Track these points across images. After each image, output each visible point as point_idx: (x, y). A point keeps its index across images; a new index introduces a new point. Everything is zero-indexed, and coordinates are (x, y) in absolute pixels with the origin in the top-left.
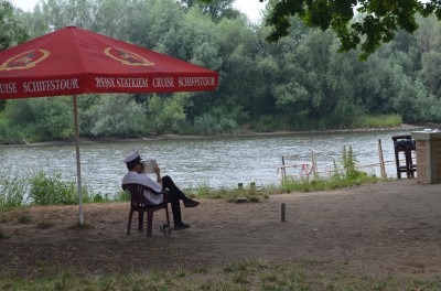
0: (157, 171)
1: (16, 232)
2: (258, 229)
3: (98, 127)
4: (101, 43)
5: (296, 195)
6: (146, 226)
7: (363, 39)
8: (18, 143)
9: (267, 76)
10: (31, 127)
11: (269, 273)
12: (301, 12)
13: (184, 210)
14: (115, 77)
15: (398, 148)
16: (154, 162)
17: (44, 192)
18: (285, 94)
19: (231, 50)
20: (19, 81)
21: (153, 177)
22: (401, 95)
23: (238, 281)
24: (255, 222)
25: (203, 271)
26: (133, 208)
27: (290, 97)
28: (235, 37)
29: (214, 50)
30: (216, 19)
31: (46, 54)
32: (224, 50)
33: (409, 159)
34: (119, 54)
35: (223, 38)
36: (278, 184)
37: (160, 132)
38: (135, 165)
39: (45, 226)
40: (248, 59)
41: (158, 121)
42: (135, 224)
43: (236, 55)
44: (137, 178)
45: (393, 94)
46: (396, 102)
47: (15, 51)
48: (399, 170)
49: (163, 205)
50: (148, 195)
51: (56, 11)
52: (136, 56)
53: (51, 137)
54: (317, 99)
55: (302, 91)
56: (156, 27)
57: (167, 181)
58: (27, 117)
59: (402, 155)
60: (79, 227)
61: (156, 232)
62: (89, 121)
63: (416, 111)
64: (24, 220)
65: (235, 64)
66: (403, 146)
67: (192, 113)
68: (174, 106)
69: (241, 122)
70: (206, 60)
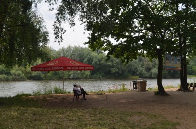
0: (80, 87)
1: (50, 99)
2: (101, 100)
3: (71, 76)
4: (69, 60)
5: (111, 93)
6: (77, 99)
7: (126, 60)
8: (53, 80)
9: (109, 66)
10: (56, 76)
11: (101, 110)
12: (113, 54)
13: (86, 96)
14: (71, 67)
15: (134, 84)
17: (57, 91)
18: (113, 71)
19: (101, 60)
20: (52, 67)
21: (79, 89)
22: (139, 71)
23: (94, 111)
24: (101, 99)
25: (88, 109)
26: (75, 95)
28: (102, 58)
29: (97, 60)
30: (98, 54)
31: (57, 62)
32: (100, 60)
33: (136, 86)
34: (73, 62)
35: (100, 58)
36: (108, 91)
38: (76, 86)
39: (56, 98)
40: (105, 63)
41: (84, 76)
42: (75, 98)
43: (103, 62)
44: (76, 89)
45: (137, 71)
46: (138, 73)
48: (134, 89)
49: (81, 95)
50: (78, 92)
51: (63, 51)
53: (61, 79)
54: (120, 72)
55: (117, 70)
56: (85, 55)
57: (82, 90)
58: (56, 74)
59: (134, 85)
60: (63, 99)
61: (79, 100)
62: (69, 75)
63: (142, 75)
64: (52, 97)
65: (102, 64)
67: (92, 74)
68: (88, 73)
69: (103, 76)
70: (95, 62)
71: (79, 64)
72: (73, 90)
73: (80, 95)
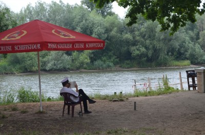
1: (11, 115)
2: (123, 114)
3: (49, 66)
5: (141, 98)
6: (71, 112)
7: (172, 25)
8: (12, 74)
9: (127, 42)
10: (18, 66)
12: (143, 13)
13: (89, 105)
14: (57, 43)
15: (189, 76)
16: (75, 82)
17: (23, 96)
18: (136, 51)
19: (111, 30)
20: (13, 45)
22: (189, 51)
24: (122, 110)
26: (65, 104)
27: (138, 52)
28: (113, 25)
29: (103, 30)
30: (104, 16)
31: (25, 32)
32: (108, 30)
33: (194, 81)
34: (59, 33)
35: (107, 25)
37: (78, 69)
38: (66, 84)
39: (24, 112)
40: (119, 35)
41: (77, 64)
42: (66, 111)
43: (113, 33)
44: (67, 90)
45: (186, 51)
46: (188, 54)
47: (11, 31)
48: (189, 86)
49: (79, 103)
50: (72, 98)
51: (30, 12)
52: (67, 33)
53: (27, 71)
54: (150, 53)
55: (143, 49)
56: (76, 20)
57: (81, 91)
58: (16, 62)
60: (40, 112)
61: (76, 115)
62: (45, 63)
63: (197, 59)
64: (14, 109)
65: (112, 37)
66: (191, 75)
67: (93, 60)
68: (85, 57)
69: (115, 64)
70: (99, 35)
71: (72, 37)
72: (61, 94)
73: (76, 103)
